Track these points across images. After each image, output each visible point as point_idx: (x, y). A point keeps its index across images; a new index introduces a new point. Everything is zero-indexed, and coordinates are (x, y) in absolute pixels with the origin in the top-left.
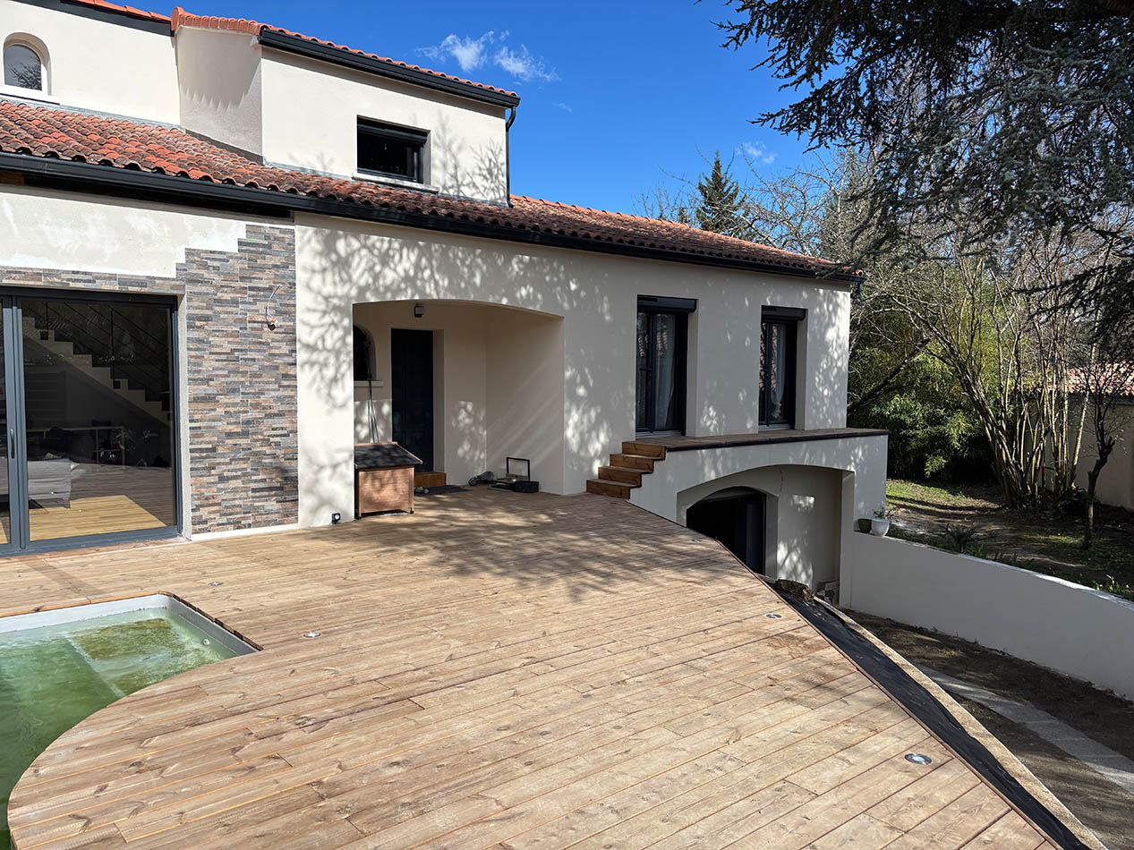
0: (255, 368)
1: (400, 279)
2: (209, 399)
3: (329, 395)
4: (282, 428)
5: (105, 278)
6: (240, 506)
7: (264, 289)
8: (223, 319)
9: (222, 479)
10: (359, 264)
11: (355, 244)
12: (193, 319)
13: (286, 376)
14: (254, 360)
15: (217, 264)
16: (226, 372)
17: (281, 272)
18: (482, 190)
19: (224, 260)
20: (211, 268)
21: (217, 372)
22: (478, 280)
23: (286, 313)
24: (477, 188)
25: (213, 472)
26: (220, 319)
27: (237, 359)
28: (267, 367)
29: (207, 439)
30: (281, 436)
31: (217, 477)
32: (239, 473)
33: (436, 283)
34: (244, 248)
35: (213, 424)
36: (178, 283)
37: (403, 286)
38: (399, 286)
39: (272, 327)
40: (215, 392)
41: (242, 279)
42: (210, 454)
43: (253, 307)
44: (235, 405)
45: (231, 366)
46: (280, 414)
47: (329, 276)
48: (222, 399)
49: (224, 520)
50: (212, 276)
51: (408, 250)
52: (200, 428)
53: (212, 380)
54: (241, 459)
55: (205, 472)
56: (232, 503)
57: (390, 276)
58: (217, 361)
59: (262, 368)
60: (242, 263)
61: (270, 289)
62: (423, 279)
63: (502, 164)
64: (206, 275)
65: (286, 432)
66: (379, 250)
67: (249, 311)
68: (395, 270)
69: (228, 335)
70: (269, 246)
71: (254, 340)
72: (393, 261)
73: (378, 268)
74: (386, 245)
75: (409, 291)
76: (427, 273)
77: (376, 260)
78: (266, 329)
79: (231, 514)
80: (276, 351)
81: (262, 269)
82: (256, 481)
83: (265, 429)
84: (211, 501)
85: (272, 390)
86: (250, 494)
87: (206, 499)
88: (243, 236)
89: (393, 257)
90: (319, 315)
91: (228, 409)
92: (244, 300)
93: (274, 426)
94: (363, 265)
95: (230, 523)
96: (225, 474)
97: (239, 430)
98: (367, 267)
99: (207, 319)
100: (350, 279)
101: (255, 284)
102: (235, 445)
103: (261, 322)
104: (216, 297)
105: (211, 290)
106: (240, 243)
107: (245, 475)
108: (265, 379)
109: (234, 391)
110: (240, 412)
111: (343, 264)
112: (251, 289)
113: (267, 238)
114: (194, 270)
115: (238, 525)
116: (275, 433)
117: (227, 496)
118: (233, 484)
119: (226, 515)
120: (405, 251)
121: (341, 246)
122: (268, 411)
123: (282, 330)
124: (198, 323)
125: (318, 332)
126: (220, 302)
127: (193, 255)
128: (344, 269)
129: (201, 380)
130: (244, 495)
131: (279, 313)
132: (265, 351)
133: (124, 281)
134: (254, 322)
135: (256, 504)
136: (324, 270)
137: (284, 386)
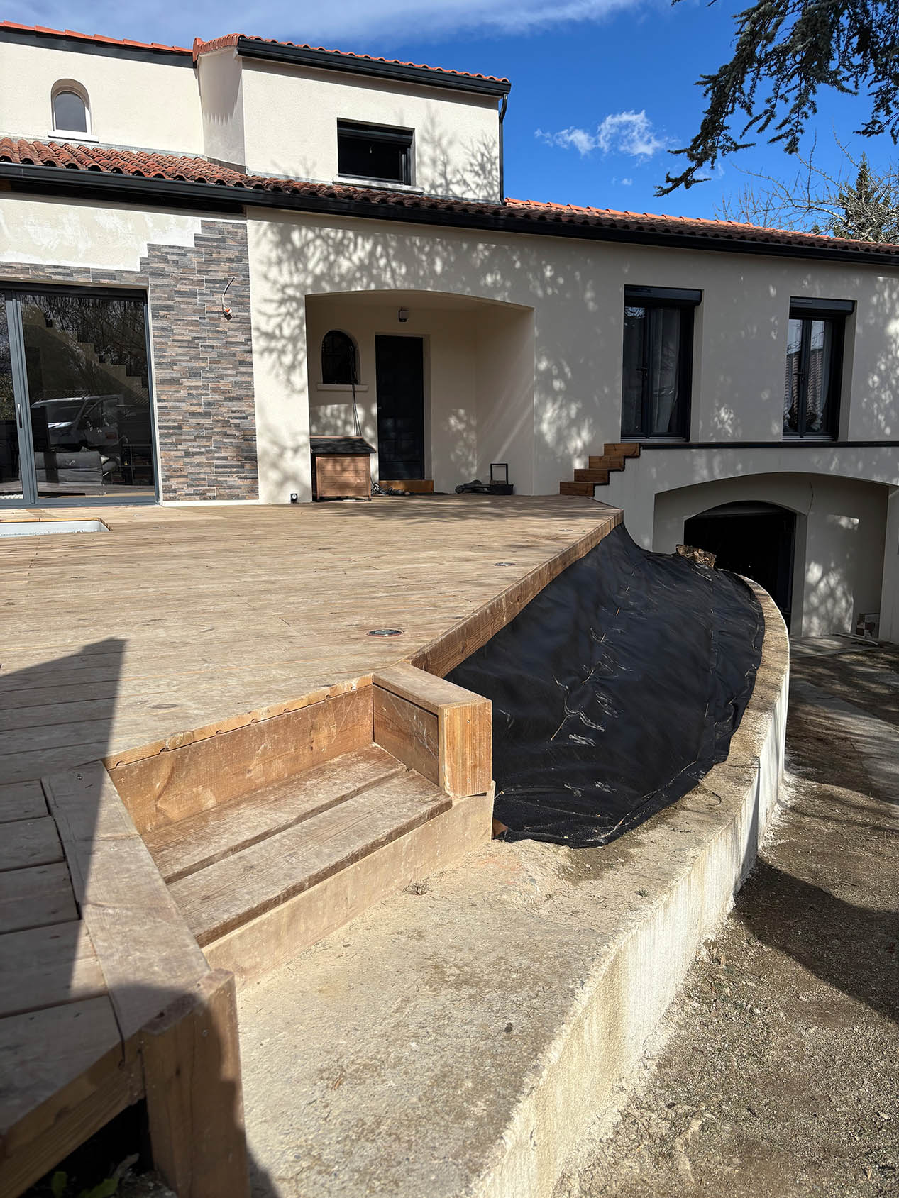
0: (214, 355)
1: (355, 268)
2: (173, 382)
3: (288, 380)
4: (241, 412)
5: (80, 272)
6: (204, 479)
7: (220, 282)
8: (184, 309)
9: (188, 454)
10: (314, 254)
11: (311, 235)
12: (157, 309)
13: (242, 363)
14: (212, 347)
15: (175, 258)
16: (188, 358)
17: (235, 265)
18: (473, 186)
19: (182, 255)
20: (171, 262)
21: (179, 358)
22: (438, 267)
23: (241, 304)
24: (468, 185)
25: (179, 447)
26: (180, 309)
27: (197, 347)
28: (225, 354)
29: (173, 417)
30: (240, 418)
31: (183, 452)
32: (203, 450)
33: (393, 271)
34: (201, 243)
35: (178, 404)
36: (142, 276)
37: (358, 275)
38: (354, 275)
39: (228, 317)
40: (179, 375)
41: (199, 272)
42: (176, 431)
43: (210, 298)
44: (197, 388)
45: (192, 352)
46: (239, 398)
47: (285, 267)
48: (186, 382)
49: (191, 491)
50: (172, 269)
51: (364, 240)
52: (167, 407)
53: (176, 365)
54: (204, 437)
55: (172, 447)
56: (197, 476)
57: (345, 265)
58: (179, 347)
59: (221, 355)
60: (198, 257)
61: (226, 281)
62: (379, 267)
63: (496, 158)
64: (166, 269)
65: (244, 415)
66: (334, 239)
67: (207, 301)
68: (350, 259)
69: (188, 323)
70: (223, 241)
71: (213, 328)
72: (348, 251)
73: (332, 258)
74: (340, 235)
75: (365, 280)
76: (382, 262)
77: (331, 250)
78: (223, 319)
79: (197, 486)
80: (233, 340)
81: (217, 262)
82: (218, 458)
83: (226, 410)
84: (179, 473)
85: (230, 375)
86: (214, 469)
87: (175, 471)
88: (199, 231)
89: (348, 246)
90: (274, 305)
91: (191, 392)
92: (201, 291)
93: (234, 409)
94: (318, 255)
95: (196, 494)
96: (191, 450)
97: (201, 411)
98: (321, 257)
99: (169, 309)
100: (305, 269)
101: (212, 276)
102: (199, 424)
103: (218, 312)
104: (176, 289)
105: (172, 283)
106: (197, 238)
107: (208, 452)
108: (224, 365)
109: (196, 375)
110: (202, 395)
111: (298, 256)
112: (208, 281)
113: (221, 232)
114: (155, 264)
115: (203, 496)
116: (234, 415)
117: (192, 470)
118: (198, 459)
119: (192, 486)
120: (360, 240)
121: (296, 236)
122: (228, 395)
123: (238, 320)
124: (161, 313)
125: (275, 321)
126: (179, 293)
127: (154, 249)
128: (299, 259)
129: (166, 364)
130: (208, 469)
131: (234, 304)
132: (222, 339)
133: (96, 274)
134: (212, 312)
135: (219, 479)
136: (280, 262)
137: (240, 372)
